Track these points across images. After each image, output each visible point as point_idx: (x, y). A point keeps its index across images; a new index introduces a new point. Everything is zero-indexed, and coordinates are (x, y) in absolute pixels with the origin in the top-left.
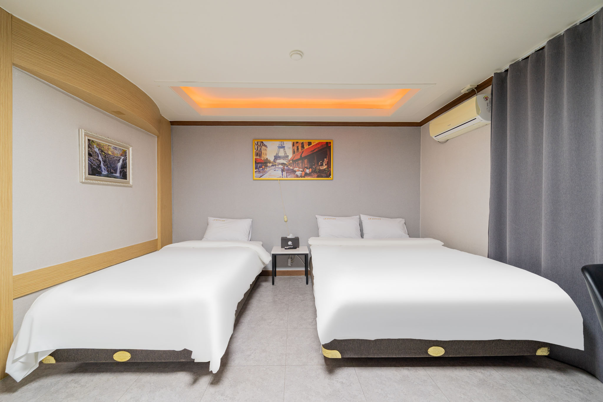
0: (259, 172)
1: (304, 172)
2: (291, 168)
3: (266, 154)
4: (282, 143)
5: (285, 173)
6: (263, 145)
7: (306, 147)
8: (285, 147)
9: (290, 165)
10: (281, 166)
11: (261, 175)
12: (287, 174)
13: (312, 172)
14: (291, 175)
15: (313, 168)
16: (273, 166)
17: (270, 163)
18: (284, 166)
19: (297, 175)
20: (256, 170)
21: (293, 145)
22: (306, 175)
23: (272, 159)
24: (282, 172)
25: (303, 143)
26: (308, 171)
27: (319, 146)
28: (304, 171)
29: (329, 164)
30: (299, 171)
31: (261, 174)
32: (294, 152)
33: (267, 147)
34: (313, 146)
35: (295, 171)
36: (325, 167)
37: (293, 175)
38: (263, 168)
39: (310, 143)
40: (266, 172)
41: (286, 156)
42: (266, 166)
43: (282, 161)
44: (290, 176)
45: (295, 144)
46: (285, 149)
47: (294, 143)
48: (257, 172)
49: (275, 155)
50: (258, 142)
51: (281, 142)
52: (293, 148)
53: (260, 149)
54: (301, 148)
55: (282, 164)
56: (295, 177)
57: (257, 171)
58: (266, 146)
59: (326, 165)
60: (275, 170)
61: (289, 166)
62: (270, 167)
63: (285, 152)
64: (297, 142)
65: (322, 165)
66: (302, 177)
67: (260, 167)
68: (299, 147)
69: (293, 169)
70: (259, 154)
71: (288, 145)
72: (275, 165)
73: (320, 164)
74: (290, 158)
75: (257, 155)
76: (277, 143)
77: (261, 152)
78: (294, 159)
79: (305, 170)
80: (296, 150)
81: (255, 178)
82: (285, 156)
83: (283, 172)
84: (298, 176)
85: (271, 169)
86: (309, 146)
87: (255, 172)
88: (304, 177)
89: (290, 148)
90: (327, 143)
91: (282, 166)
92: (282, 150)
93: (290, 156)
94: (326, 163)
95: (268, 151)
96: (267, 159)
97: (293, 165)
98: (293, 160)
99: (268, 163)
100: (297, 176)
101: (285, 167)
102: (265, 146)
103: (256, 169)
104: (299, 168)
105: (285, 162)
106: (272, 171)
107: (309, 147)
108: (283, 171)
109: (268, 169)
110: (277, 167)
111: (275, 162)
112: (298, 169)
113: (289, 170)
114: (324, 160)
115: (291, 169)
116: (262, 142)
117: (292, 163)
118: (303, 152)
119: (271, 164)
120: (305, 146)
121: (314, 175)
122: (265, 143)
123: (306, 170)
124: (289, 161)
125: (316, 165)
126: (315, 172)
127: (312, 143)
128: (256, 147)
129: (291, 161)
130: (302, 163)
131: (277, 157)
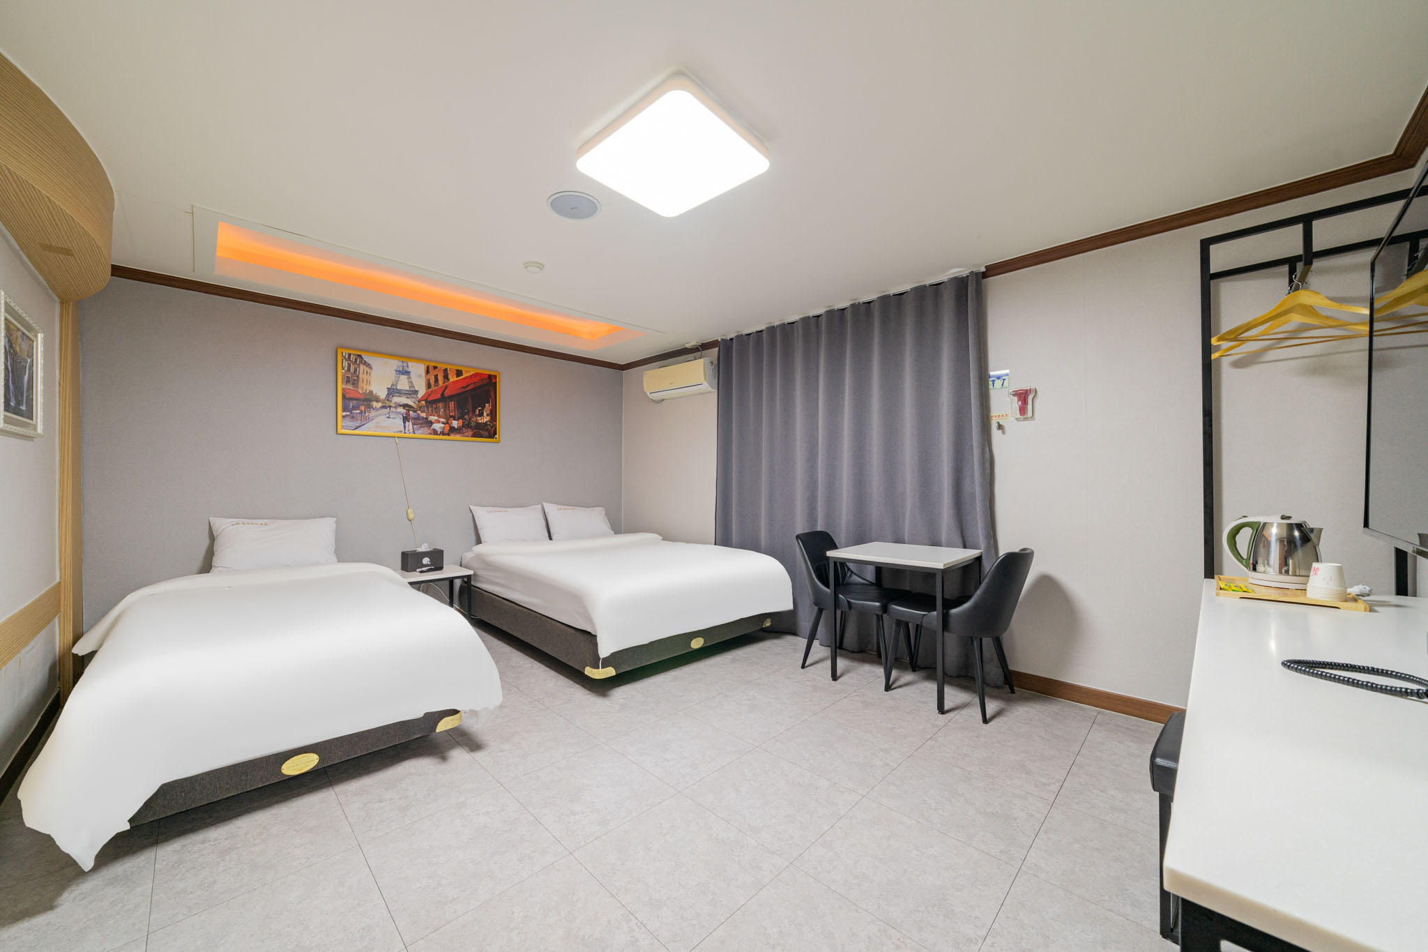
0: (353, 417)
1: (447, 425)
2: (424, 415)
3: (369, 383)
4: (405, 364)
5: (409, 425)
6: (361, 362)
7: (453, 378)
8: (411, 374)
9: (420, 410)
10: (401, 410)
11: (358, 425)
12: (415, 426)
13: (463, 426)
14: (422, 429)
15: (466, 419)
16: (383, 407)
17: (377, 401)
18: (409, 411)
19: (434, 429)
20: (344, 414)
21: (428, 372)
22: (452, 430)
23: (382, 394)
24: (404, 423)
25: (446, 370)
26: (455, 424)
27: (476, 379)
28: (448, 423)
29: (493, 414)
30: (439, 422)
31: (358, 423)
32: (429, 386)
33: (371, 368)
34: (466, 378)
35: (431, 423)
36: (486, 419)
37: (426, 430)
38: (362, 411)
39: (459, 373)
40: (369, 420)
41: (413, 391)
42: (370, 407)
43: (404, 400)
44: (420, 432)
45: (430, 370)
46: (410, 378)
47: (428, 367)
48: (348, 419)
49: (389, 387)
50: (350, 355)
51: (403, 362)
52: (428, 378)
53: (355, 370)
54: (442, 378)
55: (405, 406)
56: (431, 434)
57: (347, 415)
58: (369, 366)
59: (488, 415)
60: (388, 417)
61: (419, 412)
62: (377, 410)
63: (411, 383)
64: (435, 368)
65: (481, 415)
66: (443, 434)
67: (355, 408)
68: (439, 378)
69: (427, 419)
70: (352, 379)
71: (418, 370)
72: (390, 407)
73: (477, 412)
74: (420, 395)
75: (348, 382)
76: (395, 364)
77: (358, 377)
78: (430, 399)
79: (450, 421)
80: (432, 382)
81: (341, 431)
82: (410, 391)
83: (407, 423)
84: (437, 432)
85: (380, 415)
86: (457, 377)
87: (343, 417)
88: (448, 435)
89: (420, 376)
90: (490, 376)
91: (405, 411)
92: (404, 378)
93: (422, 391)
94: (488, 412)
95: (372, 375)
96: (371, 392)
97: (428, 410)
98: (426, 401)
99: (372, 401)
100: (435, 432)
101: (411, 412)
102: (367, 366)
103: (344, 410)
104: (439, 416)
105: (409, 402)
106: (381, 417)
107: (457, 379)
108: (406, 419)
109: (373, 413)
110: (394, 410)
111: (388, 400)
112: (436, 418)
113: (418, 418)
114: (485, 406)
115: (423, 417)
116: (360, 356)
117: (424, 407)
118: (446, 388)
119: (380, 405)
120: (450, 376)
121: (468, 432)
122: (366, 358)
123: (453, 422)
124: (419, 401)
125: (470, 414)
126: (468, 427)
127: (464, 373)
128: (346, 364)
129: (423, 402)
130: (445, 408)
131: (392, 391)
